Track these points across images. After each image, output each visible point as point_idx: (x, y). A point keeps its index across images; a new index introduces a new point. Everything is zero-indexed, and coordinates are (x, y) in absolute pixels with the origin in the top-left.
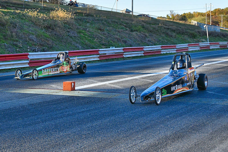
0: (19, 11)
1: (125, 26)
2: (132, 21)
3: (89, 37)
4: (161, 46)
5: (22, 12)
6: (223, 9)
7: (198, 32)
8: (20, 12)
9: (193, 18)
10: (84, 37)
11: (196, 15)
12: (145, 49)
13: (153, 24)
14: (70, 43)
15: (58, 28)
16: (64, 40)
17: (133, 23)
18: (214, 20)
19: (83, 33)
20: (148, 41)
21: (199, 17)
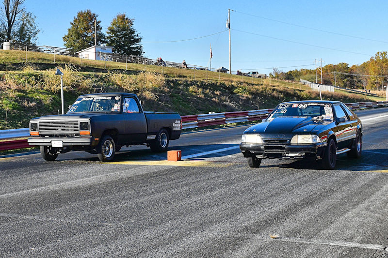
0: (101, 73)
1: (224, 88)
2: (232, 82)
3: (183, 101)
4: (267, 109)
5: (105, 74)
6: (335, 66)
7: (309, 93)
8: (102, 75)
9: (301, 77)
10: (177, 101)
11: (304, 73)
12: (250, 114)
13: (256, 85)
14: (162, 109)
15: (147, 92)
16: (155, 106)
17: (233, 84)
18: (326, 79)
19: (176, 96)
20: (252, 104)
21: (308, 76)
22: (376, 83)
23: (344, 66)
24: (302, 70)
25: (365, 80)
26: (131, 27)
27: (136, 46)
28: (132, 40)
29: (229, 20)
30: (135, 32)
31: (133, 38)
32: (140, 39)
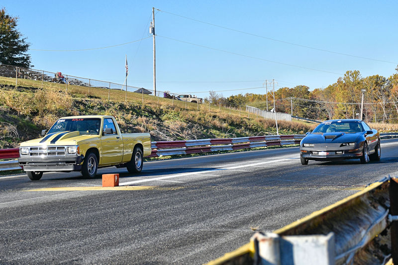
6: (292, 89)
11: (250, 99)
18: (280, 107)
21: (255, 102)
22: (345, 113)
23: (303, 90)
24: (247, 95)
25: (331, 109)
26: (14, 30)
27: (20, 56)
28: (15, 47)
29: (153, 23)
30: (20, 36)
31: (17, 43)
32: (27, 46)
